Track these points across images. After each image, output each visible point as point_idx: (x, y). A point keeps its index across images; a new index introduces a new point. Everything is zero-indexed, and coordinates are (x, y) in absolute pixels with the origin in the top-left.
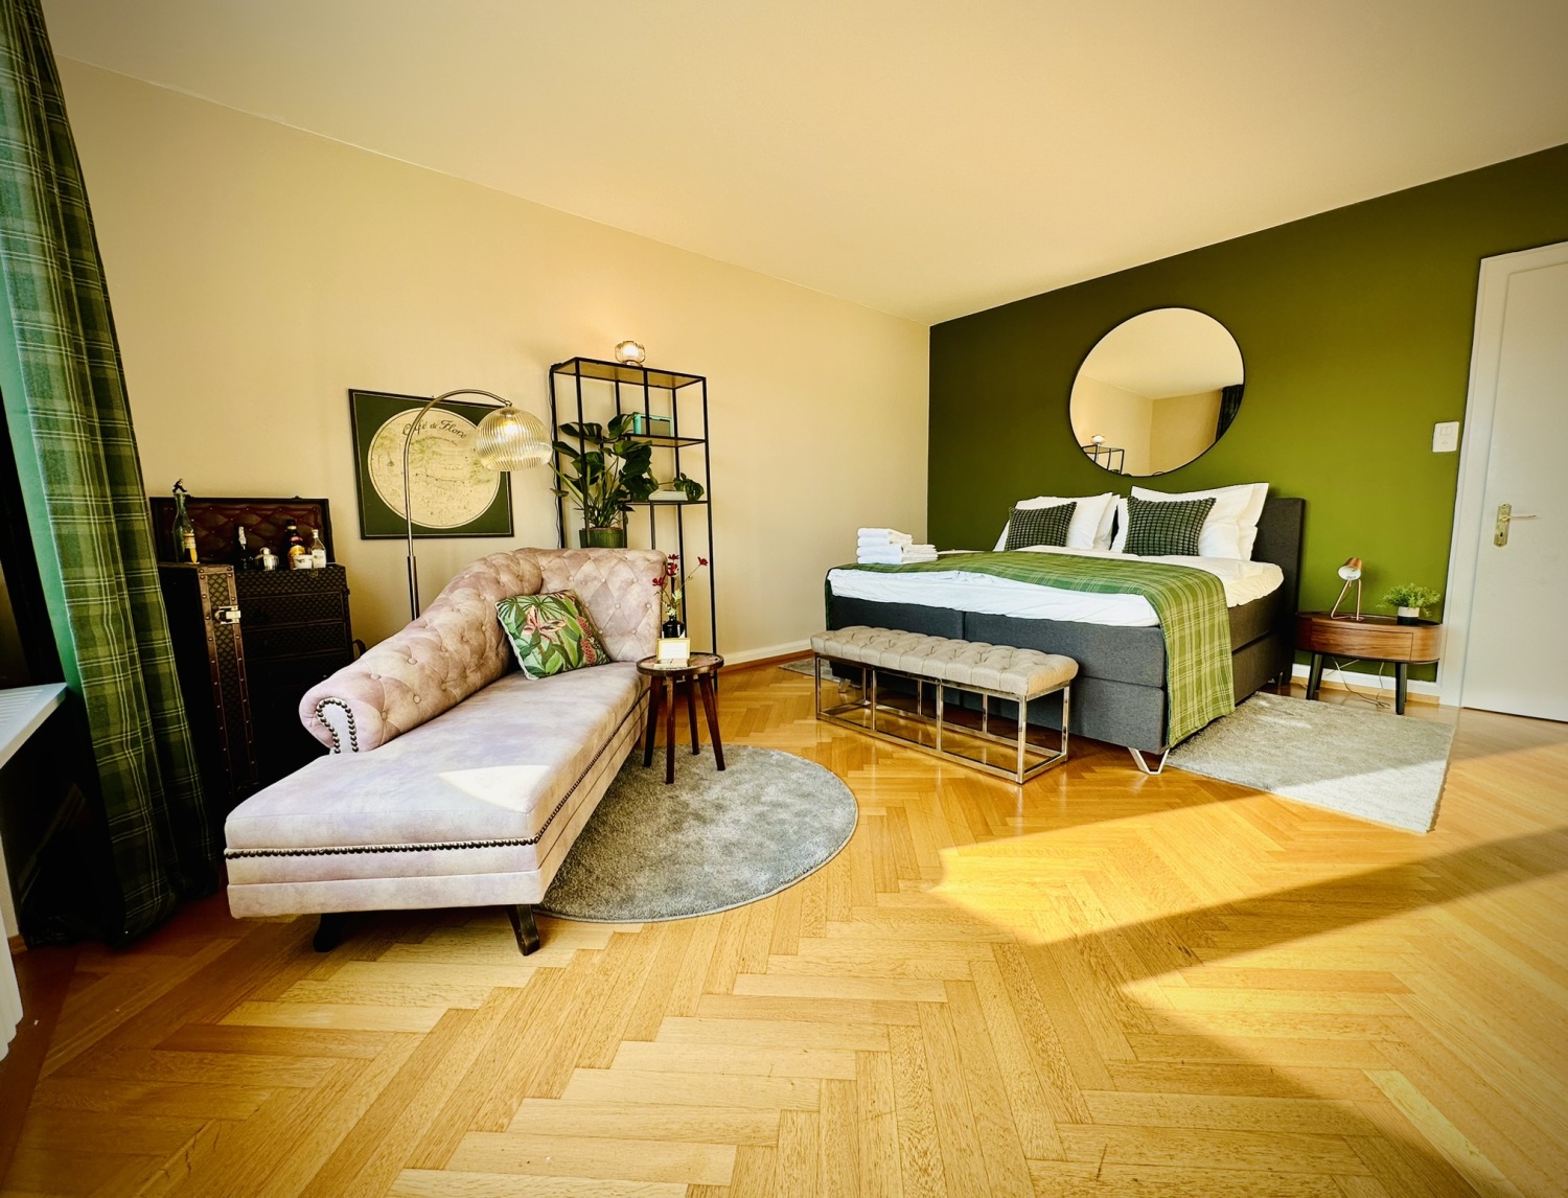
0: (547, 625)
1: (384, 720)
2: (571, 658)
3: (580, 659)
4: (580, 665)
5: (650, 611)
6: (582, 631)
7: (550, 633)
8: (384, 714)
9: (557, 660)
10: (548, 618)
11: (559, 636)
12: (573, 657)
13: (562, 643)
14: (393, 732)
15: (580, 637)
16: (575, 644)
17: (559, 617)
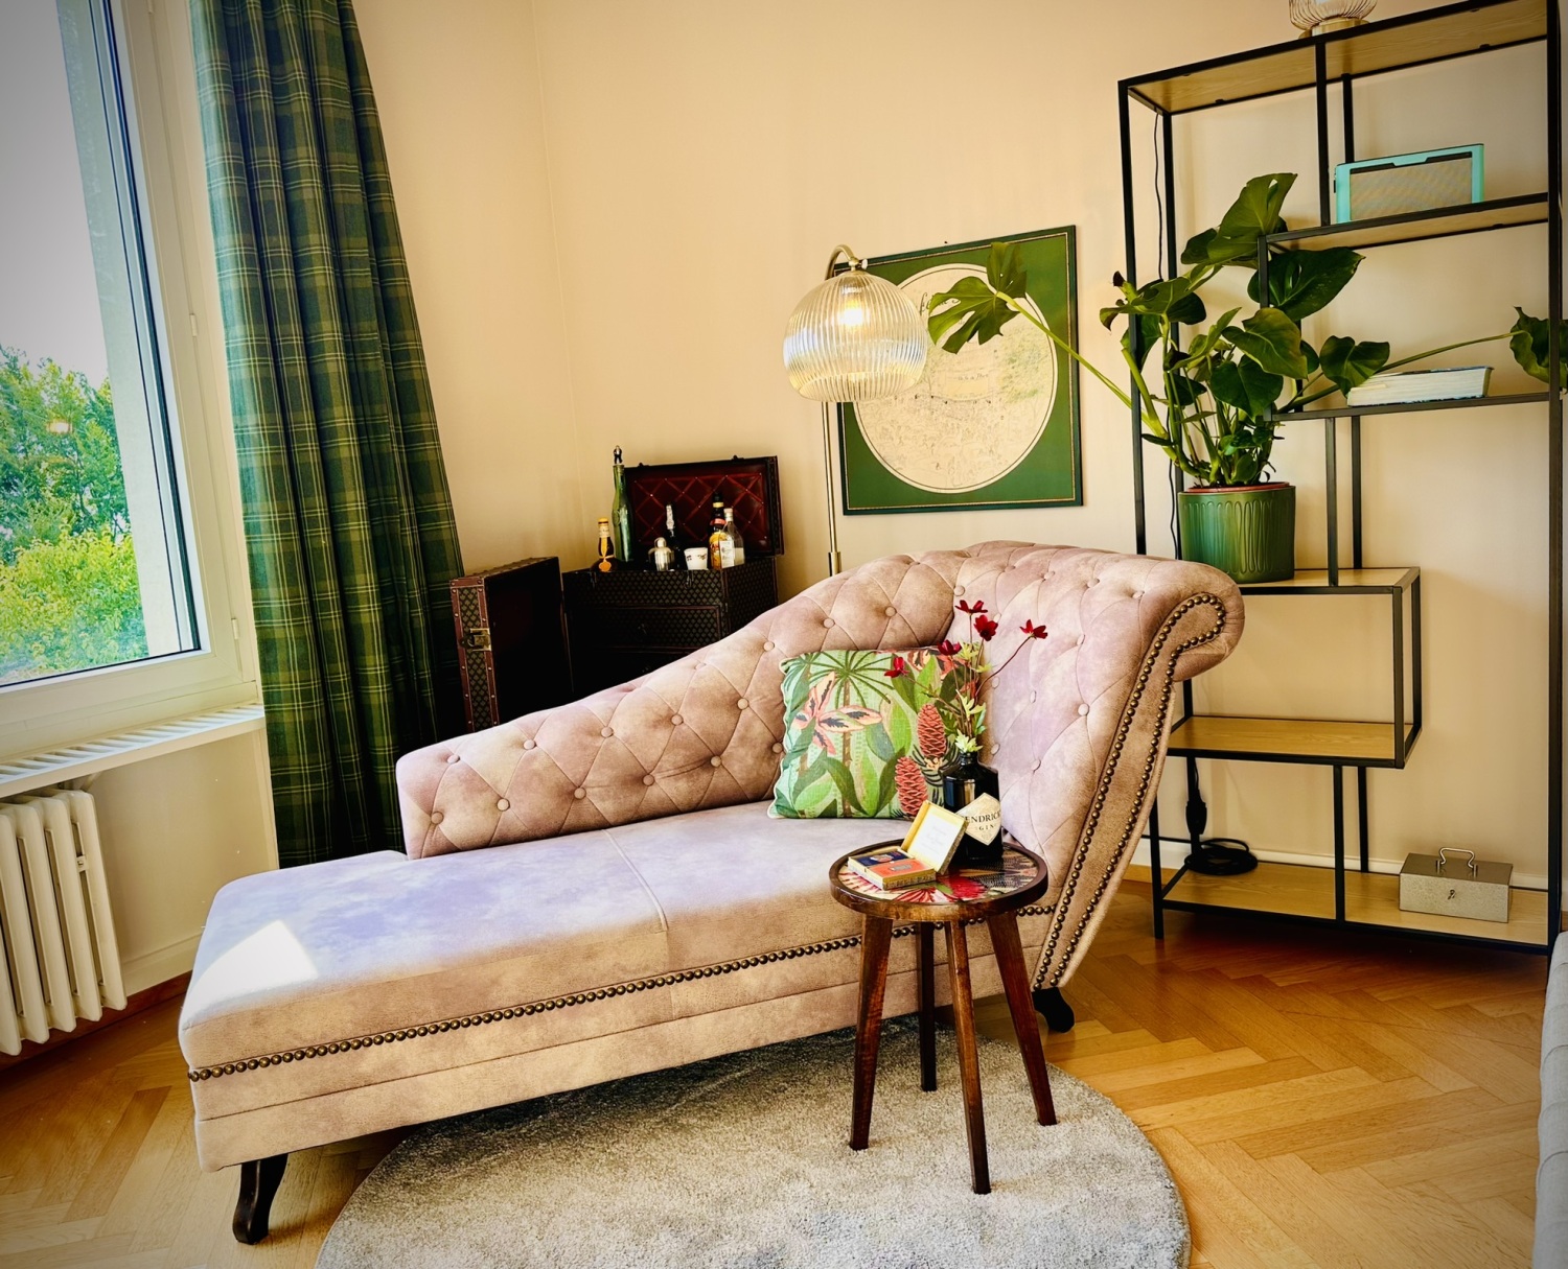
0: (835, 716)
1: (434, 825)
2: (860, 792)
3: (884, 798)
4: (885, 812)
6: (916, 740)
7: (833, 735)
8: (435, 817)
9: (827, 791)
10: (846, 703)
11: (846, 743)
12: (866, 792)
13: (847, 757)
15: (902, 753)
16: (879, 766)
17: (873, 700)
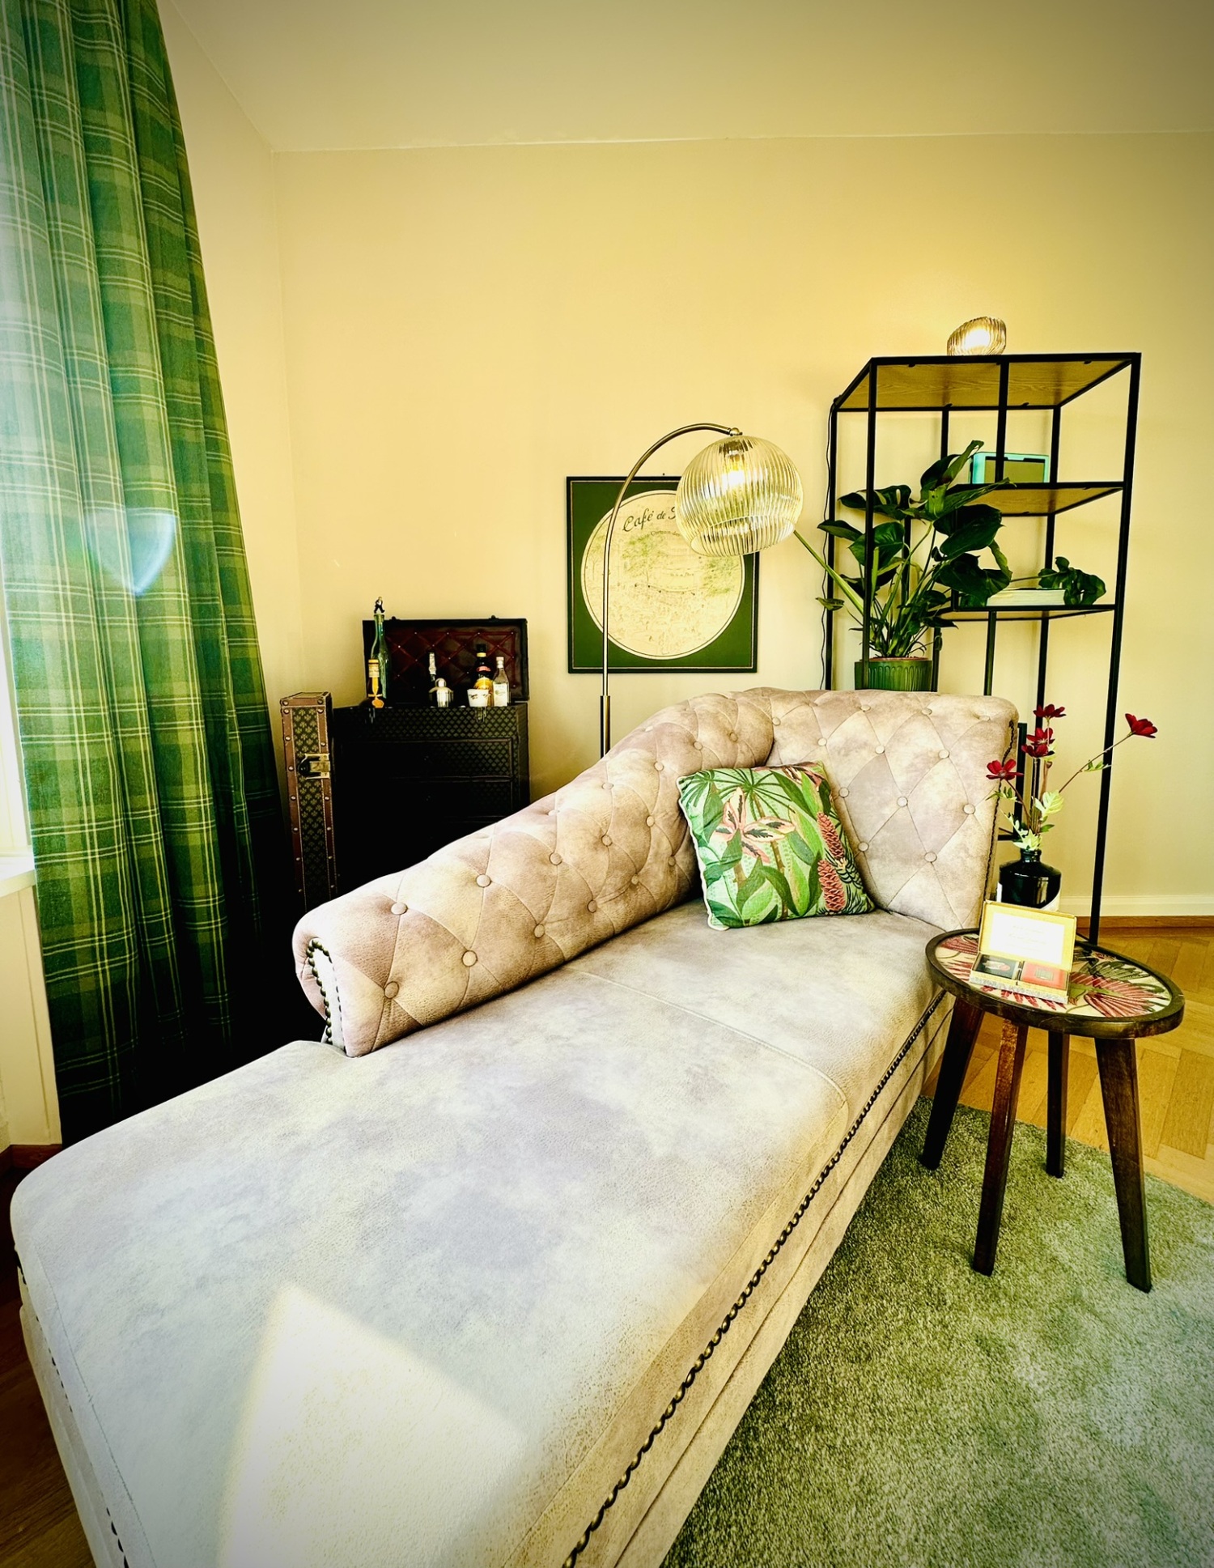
0: (757, 828)
1: (388, 1000)
2: (795, 896)
3: (813, 900)
4: (812, 912)
5: (970, 821)
6: (825, 845)
7: (760, 844)
8: (389, 989)
9: (766, 898)
10: (762, 815)
11: (776, 852)
12: (799, 896)
13: (780, 864)
14: (402, 1023)
15: (819, 857)
16: (806, 870)
17: (783, 812)
